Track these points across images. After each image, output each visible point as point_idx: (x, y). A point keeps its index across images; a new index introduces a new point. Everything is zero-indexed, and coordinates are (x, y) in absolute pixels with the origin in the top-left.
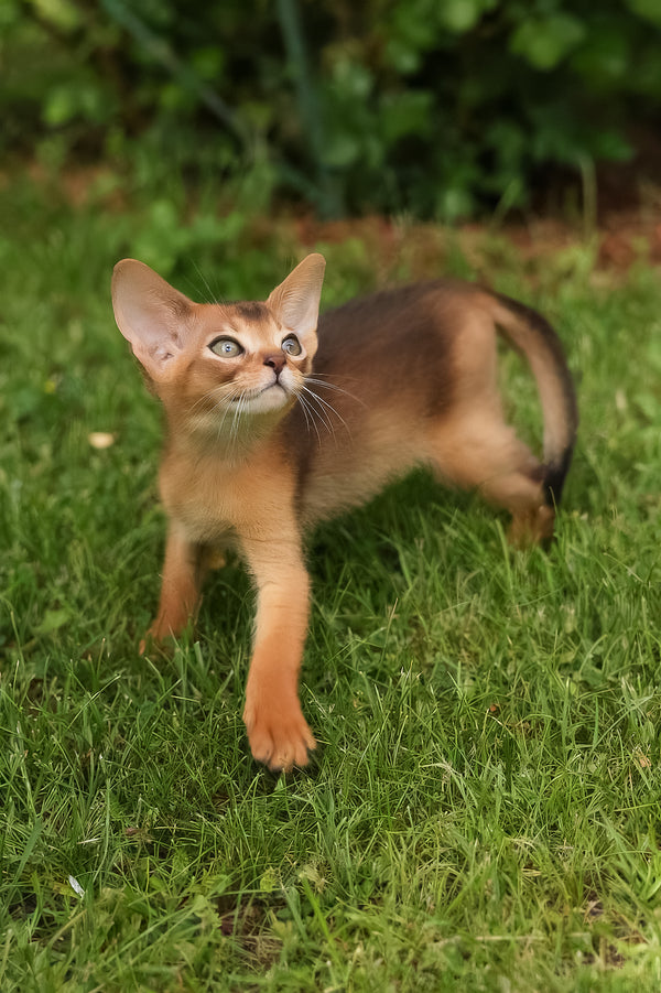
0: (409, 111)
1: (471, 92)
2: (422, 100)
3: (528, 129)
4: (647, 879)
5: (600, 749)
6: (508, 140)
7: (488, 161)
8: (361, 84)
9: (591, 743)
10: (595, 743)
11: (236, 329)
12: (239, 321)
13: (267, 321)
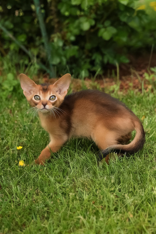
2: (76, 47)
5: (120, 213)
6: (98, 58)
7: (92, 63)
8: (61, 44)
10: (119, 211)
11: (40, 94)
12: (41, 92)
13: (47, 93)
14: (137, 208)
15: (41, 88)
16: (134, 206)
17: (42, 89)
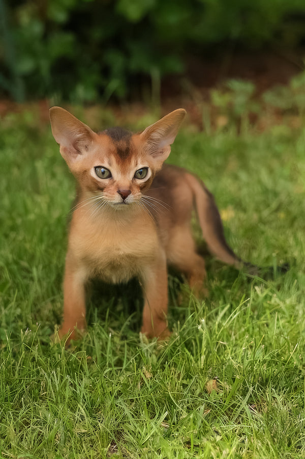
0: (62, 44)
1: (97, 34)
2: (69, 38)
3: (127, 54)
4: (143, 434)
5: (127, 370)
6: (116, 60)
7: (106, 72)
8: (37, 28)
9: (122, 366)
10: (124, 367)
11: (110, 164)
12: (113, 159)
13: (130, 162)
14: (161, 360)
15: (113, 147)
16: (156, 356)
17: (116, 152)
